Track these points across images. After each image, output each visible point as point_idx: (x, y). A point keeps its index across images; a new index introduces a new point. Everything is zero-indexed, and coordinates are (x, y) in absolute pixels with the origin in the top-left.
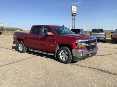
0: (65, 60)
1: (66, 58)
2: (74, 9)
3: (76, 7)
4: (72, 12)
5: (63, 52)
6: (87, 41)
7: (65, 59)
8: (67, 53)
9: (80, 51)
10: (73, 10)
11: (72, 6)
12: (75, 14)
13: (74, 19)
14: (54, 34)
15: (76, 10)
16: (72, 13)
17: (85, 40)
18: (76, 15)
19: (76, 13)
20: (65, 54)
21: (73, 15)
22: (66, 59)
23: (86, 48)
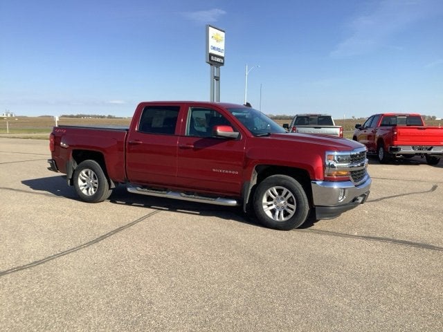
0: (283, 219)
1: (285, 211)
2: (217, 41)
3: (223, 34)
4: (211, 51)
5: (276, 193)
6: (352, 156)
7: (282, 214)
8: (290, 194)
9: (336, 186)
10: (212, 42)
11: (210, 29)
12: (218, 60)
13: (217, 79)
14: (237, 133)
15: (222, 45)
16: (211, 55)
17: (349, 154)
18: (222, 64)
19: (222, 54)
20: (282, 199)
21: (215, 62)
22: (286, 214)
23: (351, 178)
